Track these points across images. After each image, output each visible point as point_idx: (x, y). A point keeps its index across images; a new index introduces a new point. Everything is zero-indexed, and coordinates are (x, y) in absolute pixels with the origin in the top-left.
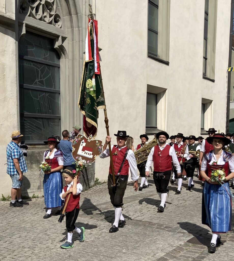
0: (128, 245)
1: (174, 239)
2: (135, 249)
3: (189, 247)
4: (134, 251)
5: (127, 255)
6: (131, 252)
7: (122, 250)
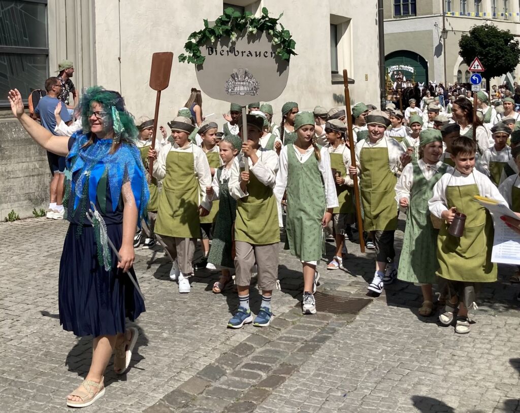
0: (176, 321)
2: (189, 328)
3: (299, 318)
4: (187, 334)
5: (170, 343)
6: (180, 336)
7: (163, 333)
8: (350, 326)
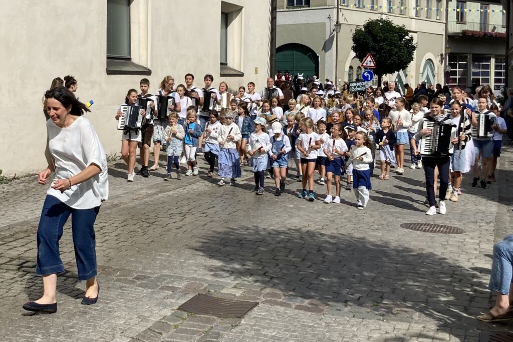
1: (152, 305)
3: (181, 322)
8: (235, 331)
